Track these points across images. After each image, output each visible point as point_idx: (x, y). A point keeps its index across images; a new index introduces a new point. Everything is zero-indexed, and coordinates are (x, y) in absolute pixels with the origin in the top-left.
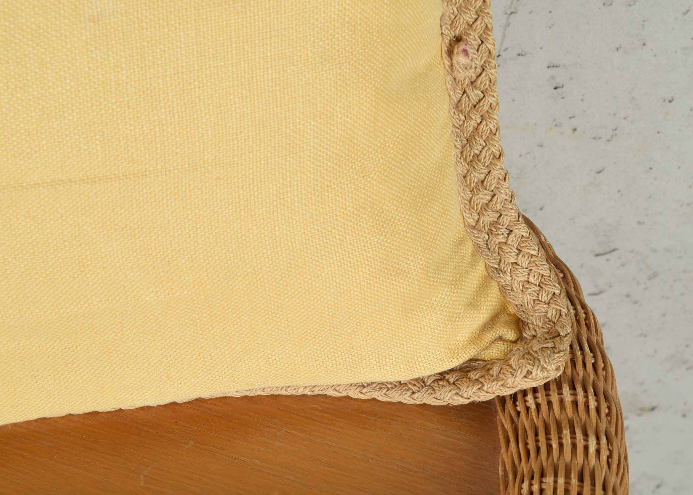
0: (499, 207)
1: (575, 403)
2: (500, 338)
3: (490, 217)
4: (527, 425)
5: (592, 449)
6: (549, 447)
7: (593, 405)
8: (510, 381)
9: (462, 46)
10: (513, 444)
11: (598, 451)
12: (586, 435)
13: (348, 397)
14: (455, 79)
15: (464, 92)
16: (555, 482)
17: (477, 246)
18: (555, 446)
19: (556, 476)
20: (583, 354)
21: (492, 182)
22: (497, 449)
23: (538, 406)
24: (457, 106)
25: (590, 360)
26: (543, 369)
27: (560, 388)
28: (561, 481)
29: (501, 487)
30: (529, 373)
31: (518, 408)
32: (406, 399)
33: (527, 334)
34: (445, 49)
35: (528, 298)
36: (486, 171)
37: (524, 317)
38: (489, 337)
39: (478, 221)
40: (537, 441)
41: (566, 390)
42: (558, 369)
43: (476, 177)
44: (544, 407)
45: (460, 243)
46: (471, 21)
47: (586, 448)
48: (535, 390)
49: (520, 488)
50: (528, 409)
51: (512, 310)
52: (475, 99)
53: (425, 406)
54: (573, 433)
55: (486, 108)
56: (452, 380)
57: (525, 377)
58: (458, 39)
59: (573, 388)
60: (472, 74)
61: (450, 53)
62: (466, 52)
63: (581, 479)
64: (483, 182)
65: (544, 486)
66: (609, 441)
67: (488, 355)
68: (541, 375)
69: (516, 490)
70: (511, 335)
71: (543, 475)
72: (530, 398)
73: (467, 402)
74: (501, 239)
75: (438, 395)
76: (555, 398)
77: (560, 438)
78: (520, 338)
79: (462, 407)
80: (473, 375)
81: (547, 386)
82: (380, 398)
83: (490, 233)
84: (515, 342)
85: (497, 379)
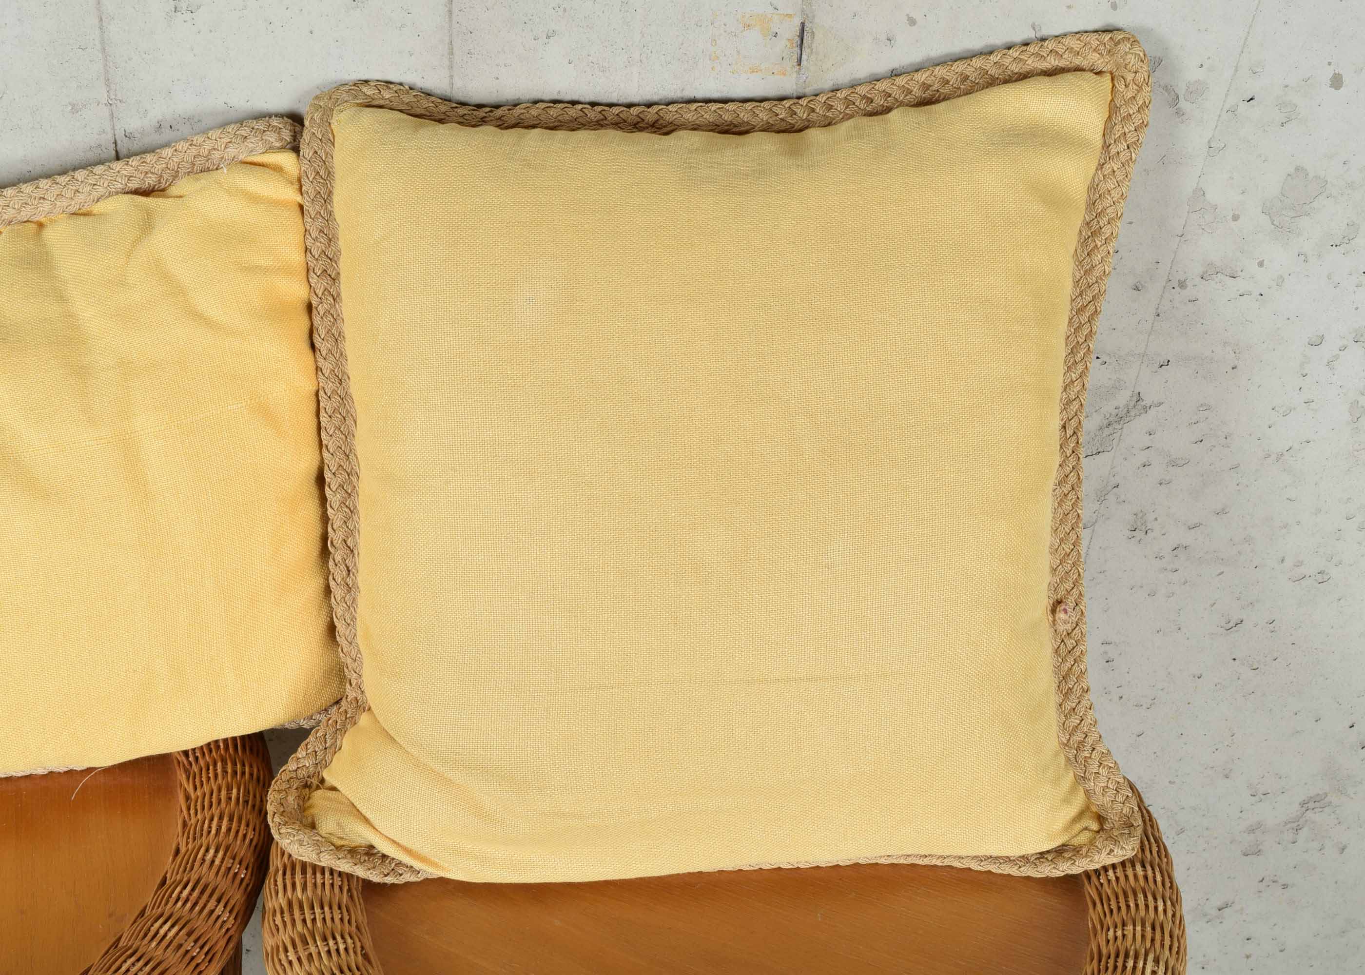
0: (1085, 729)
1: (1146, 878)
2: (1086, 829)
3: (1079, 737)
4: (1109, 892)
5: (1161, 908)
6: (1128, 906)
7: (1159, 878)
8: (1096, 858)
9: (1063, 606)
10: (1099, 905)
11: (1165, 911)
12: (1155, 899)
13: (970, 869)
14: (1056, 631)
15: (1063, 641)
16: (1134, 930)
17: (1068, 759)
18: (1132, 905)
19: (1134, 925)
20: (1150, 844)
21: (1081, 710)
22: (1085, 911)
23: (1117, 879)
24: (1057, 651)
25: (1155, 849)
26: (1122, 848)
27: (1133, 866)
28: (1139, 928)
29: (1092, 935)
30: (1112, 851)
31: (1102, 881)
32: (1014, 871)
33: (1107, 826)
34: (1049, 608)
35: (1107, 800)
36: (1077, 701)
37: (1103, 814)
38: (1078, 827)
39: (1069, 740)
40: (1118, 902)
41: (1138, 867)
42: (1133, 849)
43: (1069, 705)
44: (1122, 879)
45: (1056, 754)
46: (1069, 589)
47: (1156, 908)
48: (1114, 866)
49: (1107, 935)
50: (1109, 881)
51: (1094, 809)
52: (1070, 647)
53: (1028, 878)
54: (1146, 896)
55: (1078, 654)
56: (1050, 858)
57: (1108, 854)
58: (1059, 602)
59: (1143, 866)
60: (1069, 627)
61: (1053, 611)
62: (1065, 611)
63: (1153, 928)
64: (1074, 709)
65: (1126, 932)
66: (1173, 905)
67: (1076, 842)
68: (1121, 853)
69: (1104, 935)
70: (1095, 826)
71: (1124, 925)
72: (1111, 873)
73: (1062, 874)
74: (1086, 754)
75: (1039, 869)
76: (1130, 872)
77: (1136, 900)
78: (1102, 829)
79: (1059, 879)
80: (1066, 855)
81: (1123, 864)
82: (994, 871)
83: (1078, 749)
84: (1098, 832)
85: (1086, 856)
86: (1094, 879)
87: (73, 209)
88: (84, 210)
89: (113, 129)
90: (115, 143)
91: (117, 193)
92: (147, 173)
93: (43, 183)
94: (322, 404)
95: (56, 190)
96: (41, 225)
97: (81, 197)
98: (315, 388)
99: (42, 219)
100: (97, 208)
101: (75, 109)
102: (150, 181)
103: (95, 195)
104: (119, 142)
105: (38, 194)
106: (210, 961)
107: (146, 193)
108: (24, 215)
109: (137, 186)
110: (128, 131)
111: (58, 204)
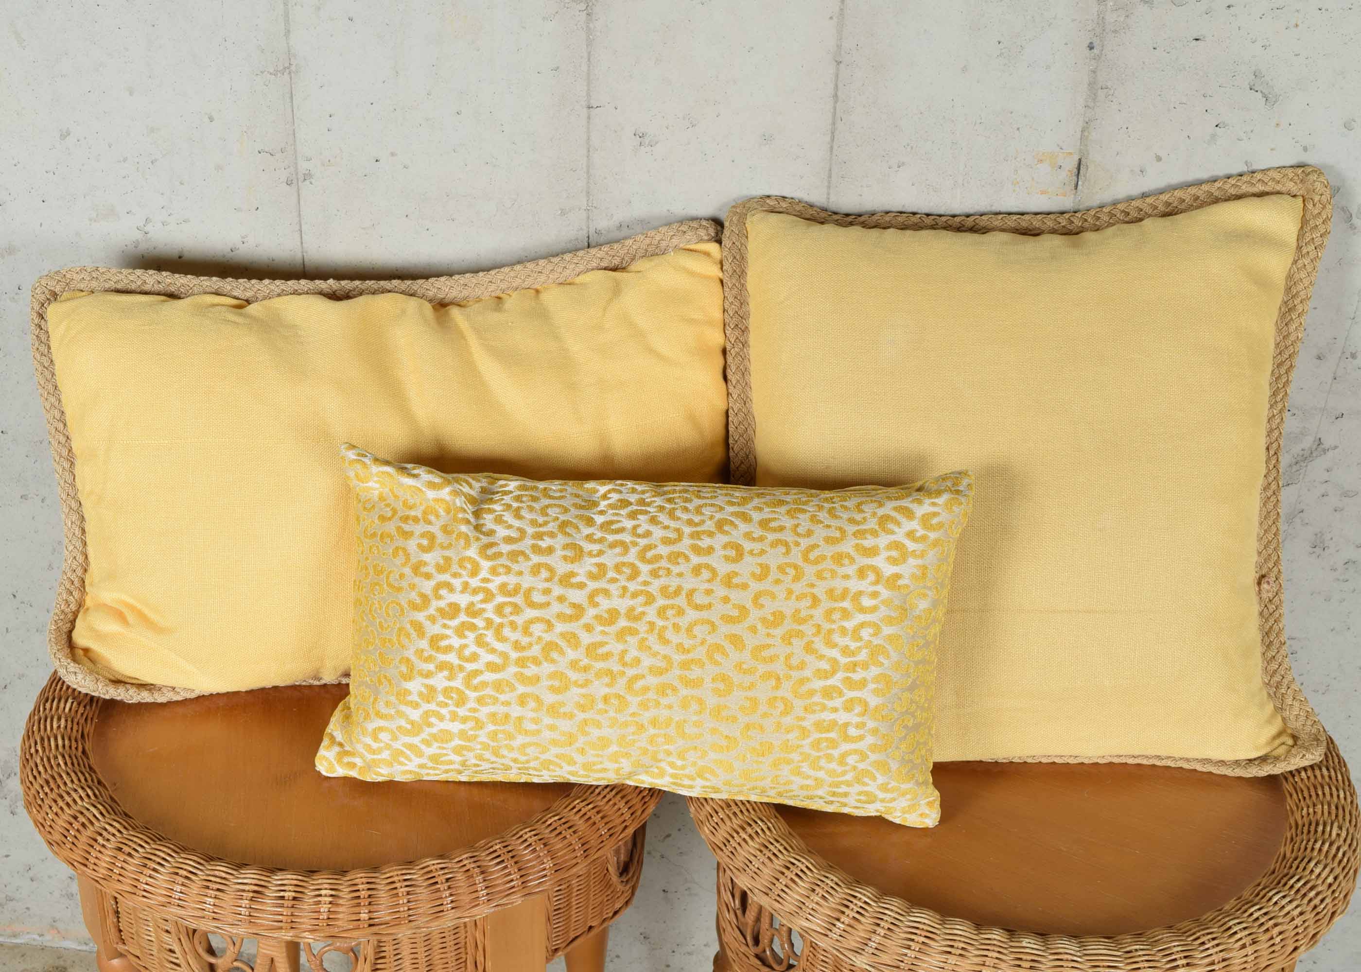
0: (1283, 673)
1: (1330, 777)
2: (1283, 744)
3: (1277, 678)
4: (1302, 786)
5: (1342, 795)
6: (1317, 795)
7: (1340, 777)
8: (1292, 761)
9: (1266, 579)
10: (1295, 795)
11: (1345, 799)
12: (1338, 790)
13: (1195, 770)
14: (1261, 598)
15: (1266, 606)
16: (1323, 808)
17: (1269, 694)
18: (1320, 793)
19: (1323, 806)
20: (1332, 756)
21: (1279, 658)
22: (1284, 799)
23: (1308, 778)
24: (1261, 614)
25: (1336, 760)
26: (1312, 754)
27: (1320, 769)
28: (1326, 807)
29: (1290, 813)
30: (1304, 755)
31: (1296, 780)
32: (1229, 772)
33: (1299, 743)
34: (1256, 581)
35: (1299, 725)
36: (1276, 651)
37: (1297, 734)
38: (1278, 742)
39: (1270, 681)
40: (1309, 792)
41: (1324, 770)
42: (1320, 755)
43: (1270, 654)
44: (1312, 778)
45: (1261, 689)
46: (1271, 567)
47: (1338, 796)
48: (1305, 769)
49: (1302, 813)
50: (1302, 780)
51: (1289, 731)
52: (1271, 610)
53: (1240, 778)
54: (1330, 788)
55: (1277, 616)
56: (1256, 763)
57: (1301, 758)
58: (1263, 576)
59: (1328, 769)
60: (1270, 595)
61: (1259, 584)
62: (1268, 583)
63: (1337, 808)
64: (1274, 657)
65: (1316, 810)
66: (1351, 796)
67: (1275, 753)
68: (1311, 757)
69: (1299, 812)
70: (1290, 742)
71: (1314, 805)
72: (1303, 774)
73: (1266, 774)
74: (1283, 691)
75: (1248, 770)
76: (1318, 772)
77: (1323, 791)
78: (1295, 744)
79: (1263, 778)
80: (1269, 761)
81: (1312, 767)
82: (1214, 772)
83: (1277, 687)
84: (1293, 746)
85: (1284, 761)
86: (1291, 779)
87: (561, 280)
88: (568, 281)
89: (588, 227)
90: (588, 237)
91: (593, 269)
92: (614, 256)
93: (542, 262)
94: (730, 419)
95: (550, 267)
96: (537, 291)
97: (567, 272)
98: (726, 408)
99: (539, 288)
100: (578, 280)
101: (563, 213)
102: (616, 261)
103: (578, 270)
104: (591, 237)
105: (539, 269)
106: (651, 796)
107: (615, 269)
108: (526, 284)
109: (606, 265)
110: (598, 229)
111: (551, 276)
